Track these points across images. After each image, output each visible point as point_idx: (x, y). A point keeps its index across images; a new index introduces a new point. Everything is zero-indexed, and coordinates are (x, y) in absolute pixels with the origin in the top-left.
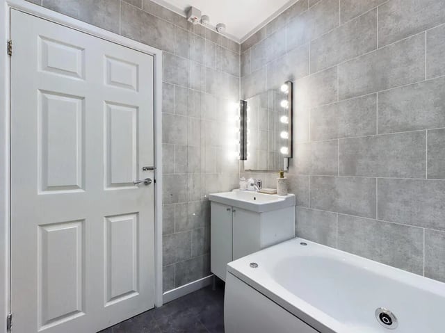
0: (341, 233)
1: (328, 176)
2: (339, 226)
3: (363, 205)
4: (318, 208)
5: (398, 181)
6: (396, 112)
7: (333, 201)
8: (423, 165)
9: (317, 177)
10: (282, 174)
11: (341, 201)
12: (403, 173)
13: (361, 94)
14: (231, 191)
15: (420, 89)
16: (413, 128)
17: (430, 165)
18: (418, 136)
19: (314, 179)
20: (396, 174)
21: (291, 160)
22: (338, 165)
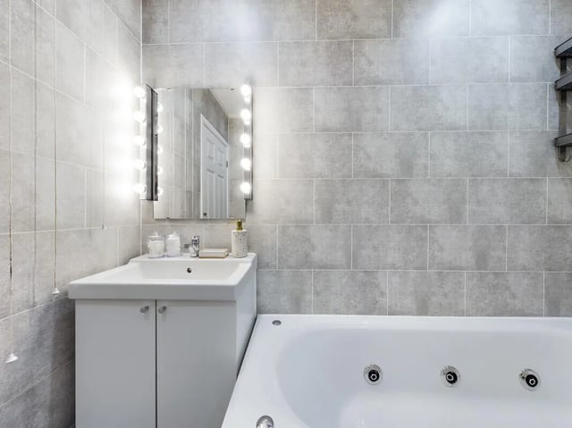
0: (317, 293)
1: (302, 225)
2: (314, 286)
3: (339, 256)
4: (289, 267)
5: (369, 227)
6: (369, 157)
7: (307, 256)
8: (387, 210)
9: (288, 227)
10: (240, 224)
11: (317, 255)
12: (373, 219)
13: (337, 130)
14: (125, 262)
15: (385, 139)
16: (381, 176)
17: (392, 211)
18: (384, 183)
19: (284, 230)
20: (367, 220)
21: (250, 202)
22: (313, 211)
